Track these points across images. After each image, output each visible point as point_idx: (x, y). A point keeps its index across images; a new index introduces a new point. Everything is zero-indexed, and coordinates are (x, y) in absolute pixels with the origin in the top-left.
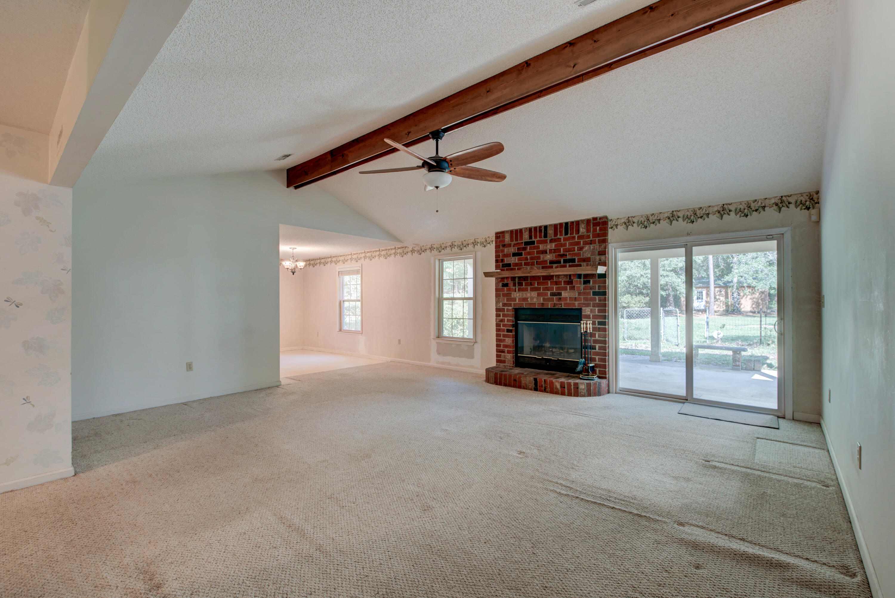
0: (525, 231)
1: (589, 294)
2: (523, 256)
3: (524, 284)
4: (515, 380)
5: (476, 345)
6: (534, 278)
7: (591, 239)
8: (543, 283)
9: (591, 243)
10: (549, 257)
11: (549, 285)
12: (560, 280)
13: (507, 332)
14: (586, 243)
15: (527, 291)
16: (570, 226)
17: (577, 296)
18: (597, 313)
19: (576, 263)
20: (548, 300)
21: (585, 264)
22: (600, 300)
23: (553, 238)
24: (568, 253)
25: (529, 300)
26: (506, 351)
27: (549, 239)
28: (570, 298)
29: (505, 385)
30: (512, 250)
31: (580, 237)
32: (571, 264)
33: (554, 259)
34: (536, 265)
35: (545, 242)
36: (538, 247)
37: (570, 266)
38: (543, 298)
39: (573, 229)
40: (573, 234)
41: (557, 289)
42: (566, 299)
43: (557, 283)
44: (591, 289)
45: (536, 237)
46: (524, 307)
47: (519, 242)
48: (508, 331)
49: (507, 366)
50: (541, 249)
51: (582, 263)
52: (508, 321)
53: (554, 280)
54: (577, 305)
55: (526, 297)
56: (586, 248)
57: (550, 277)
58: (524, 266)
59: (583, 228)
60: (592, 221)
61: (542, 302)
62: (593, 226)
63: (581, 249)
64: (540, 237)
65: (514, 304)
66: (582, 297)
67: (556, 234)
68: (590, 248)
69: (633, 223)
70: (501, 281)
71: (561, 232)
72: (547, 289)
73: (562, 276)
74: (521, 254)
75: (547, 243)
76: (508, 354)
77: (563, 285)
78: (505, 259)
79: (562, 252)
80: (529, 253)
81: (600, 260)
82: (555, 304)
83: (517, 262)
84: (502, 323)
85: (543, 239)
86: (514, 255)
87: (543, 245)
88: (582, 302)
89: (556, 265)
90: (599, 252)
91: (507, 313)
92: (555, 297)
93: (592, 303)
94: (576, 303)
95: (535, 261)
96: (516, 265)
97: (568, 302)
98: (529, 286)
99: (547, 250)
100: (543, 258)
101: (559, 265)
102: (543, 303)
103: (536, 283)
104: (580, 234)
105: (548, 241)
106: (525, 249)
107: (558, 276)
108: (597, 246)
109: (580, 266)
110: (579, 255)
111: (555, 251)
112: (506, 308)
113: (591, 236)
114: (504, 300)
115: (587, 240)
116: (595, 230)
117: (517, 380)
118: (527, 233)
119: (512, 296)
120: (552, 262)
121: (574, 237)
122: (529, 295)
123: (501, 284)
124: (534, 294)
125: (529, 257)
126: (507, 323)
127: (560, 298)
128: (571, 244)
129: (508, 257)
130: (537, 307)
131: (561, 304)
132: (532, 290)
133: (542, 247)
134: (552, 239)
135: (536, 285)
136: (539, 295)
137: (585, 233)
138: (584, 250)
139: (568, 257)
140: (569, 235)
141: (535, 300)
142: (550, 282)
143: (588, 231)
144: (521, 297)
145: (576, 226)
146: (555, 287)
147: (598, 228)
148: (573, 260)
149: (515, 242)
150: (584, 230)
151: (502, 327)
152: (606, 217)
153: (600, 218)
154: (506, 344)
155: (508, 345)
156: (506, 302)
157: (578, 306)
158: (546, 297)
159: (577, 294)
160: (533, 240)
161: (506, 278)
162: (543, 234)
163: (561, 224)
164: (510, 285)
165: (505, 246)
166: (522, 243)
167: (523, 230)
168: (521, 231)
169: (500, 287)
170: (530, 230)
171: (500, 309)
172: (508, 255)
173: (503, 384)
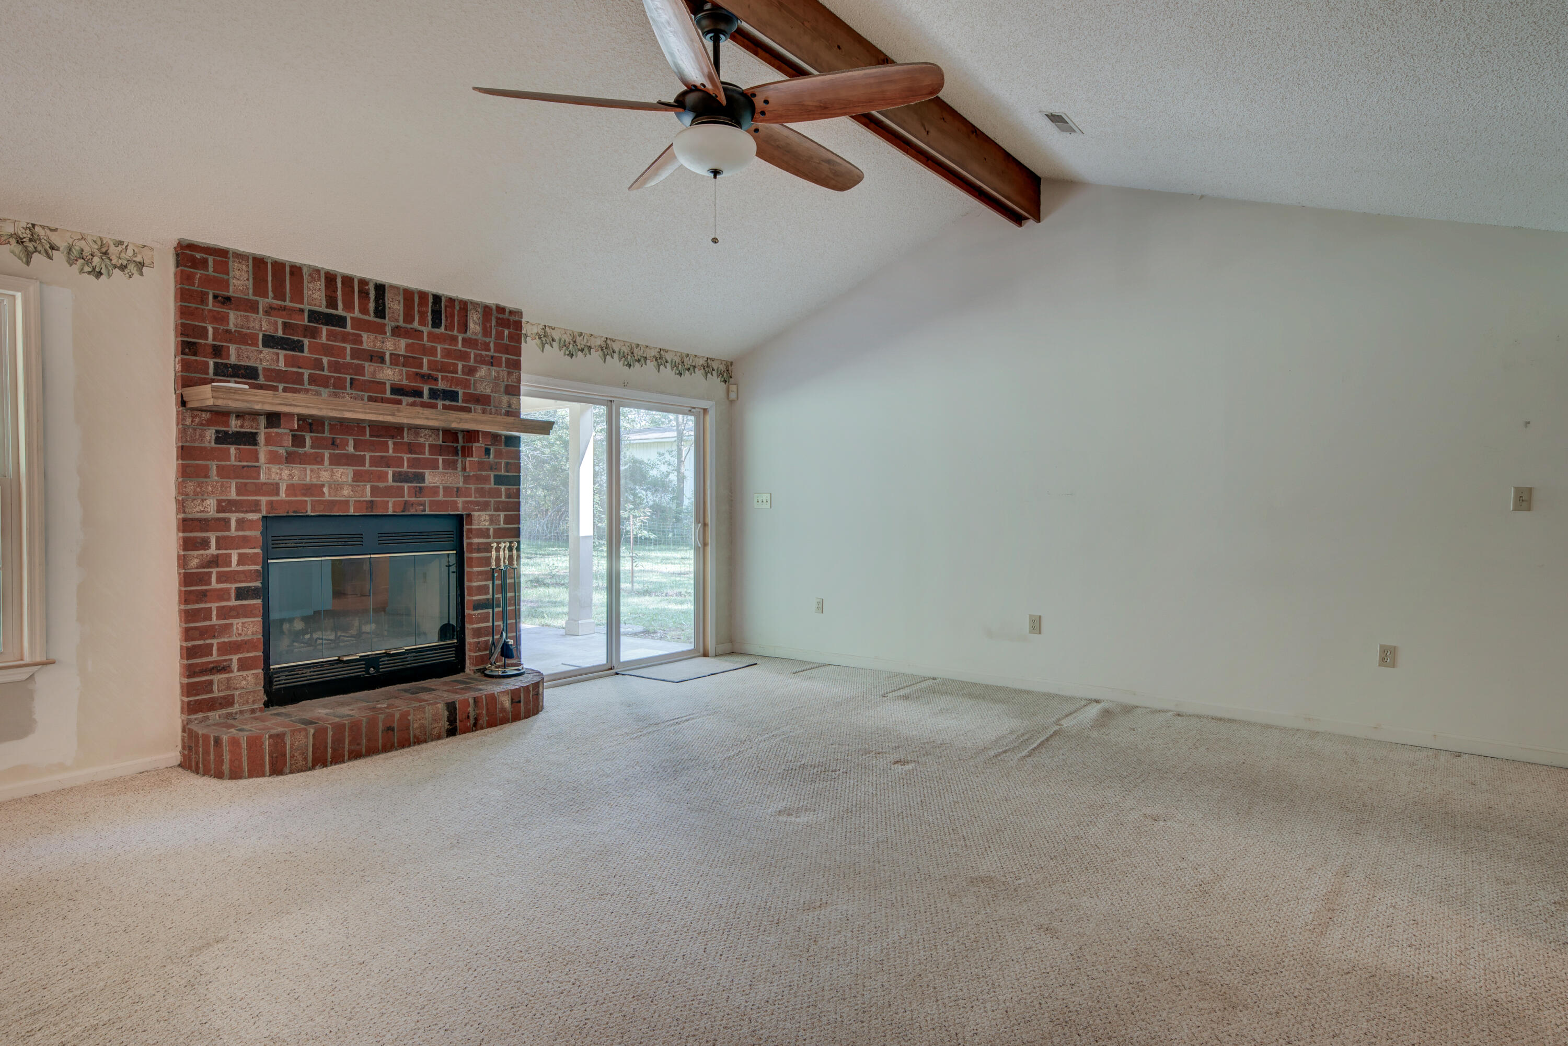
0: (313, 280)
1: (486, 479)
2: (306, 353)
3: (308, 442)
4: (390, 729)
5: (44, 678)
6: (344, 426)
7: (492, 353)
8: (372, 443)
9: (493, 362)
10: (389, 374)
11: (391, 451)
12: (422, 440)
13: (238, 598)
14: (481, 361)
15: (321, 462)
16: (446, 307)
17: (461, 484)
18: (502, 525)
19: (460, 404)
20: (388, 492)
21: (479, 408)
22: (508, 496)
23: (401, 323)
24: (440, 375)
25: (325, 490)
26: (235, 666)
27: (389, 324)
28: (445, 489)
29: (356, 755)
30: (262, 324)
31: (468, 342)
32: (447, 403)
33: (405, 382)
34: (349, 390)
35: (380, 330)
36: (358, 340)
37: (445, 407)
38: (372, 487)
39: (453, 316)
40: (452, 329)
41: (413, 463)
42: (434, 490)
43: (411, 448)
44: (491, 469)
45: (349, 306)
46: (309, 513)
47: (288, 303)
48: (241, 594)
49: (241, 712)
50: (365, 346)
51: (472, 406)
52: (242, 559)
53: (406, 440)
54: (460, 506)
55: (315, 481)
56: (483, 371)
57: (395, 430)
58: (308, 387)
59: (475, 323)
60: (494, 312)
61: (369, 498)
62: (498, 324)
63: (471, 371)
64: (364, 310)
65: (271, 503)
66: (473, 487)
67: (409, 317)
68: (490, 375)
69: (553, 340)
70: (209, 423)
71: (422, 315)
72: (387, 462)
73: (426, 432)
74: (299, 347)
75: (385, 333)
76: (244, 673)
77: (427, 455)
78: (233, 349)
79: (425, 369)
80: (327, 350)
81: (509, 406)
82: (406, 502)
83: (281, 365)
84: (214, 571)
85: (371, 318)
86: (270, 341)
87: (372, 336)
88: (473, 499)
89: (411, 400)
90: (507, 386)
91: (241, 533)
92: (406, 486)
93: (492, 500)
94: (460, 501)
95: (348, 377)
96: (276, 376)
97: (441, 497)
98: (326, 448)
99: (384, 353)
100: (374, 374)
101: (418, 400)
102: (372, 502)
103: (351, 443)
104: (469, 334)
105: (388, 330)
106: (311, 333)
107: (416, 429)
108: (503, 372)
109: (468, 410)
110: (466, 384)
111: (408, 361)
112: (233, 518)
113: (492, 345)
114: (224, 489)
115: (484, 353)
116: (500, 335)
117: (395, 725)
118: (321, 284)
119: (263, 478)
120: (398, 390)
121: (454, 339)
122: (325, 476)
123: (210, 434)
124: (344, 474)
125: (325, 360)
126: (241, 568)
127: (420, 488)
128: (448, 353)
129: (246, 344)
130: (351, 512)
131: (423, 504)
132: (337, 461)
133: (368, 341)
134: (397, 327)
135: (351, 449)
136: (358, 477)
137: (480, 337)
138: (478, 375)
139: (441, 385)
140: (442, 330)
141: (346, 491)
142: (394, 444)
143: (486, 332)
144: (295, 480)
145: (458, 311)
146: (406, 457)
147: (506, 332)
148: (452, 396)
149: (270, 300)
150: (478, 327)
151: (214, 584)
152: (519, 313)
153: (511, 312)
154: (234, 639)
155: (245, 642)
156: (233, 495)
157: (464, 509)
158: (381, 485)
159: (461, 479)
160: (340, 311)
161: (240, 415)
162: (372, 305)
163: (423, 295)
164: (261, 439)
165: (227, 300)
166: (302, 311)
167: (305, 270)
168: (296, 270)
169: (207, 444)
170: (330, 278)
171: (206, 520)
172: (243, 338)
173: (346, 757)
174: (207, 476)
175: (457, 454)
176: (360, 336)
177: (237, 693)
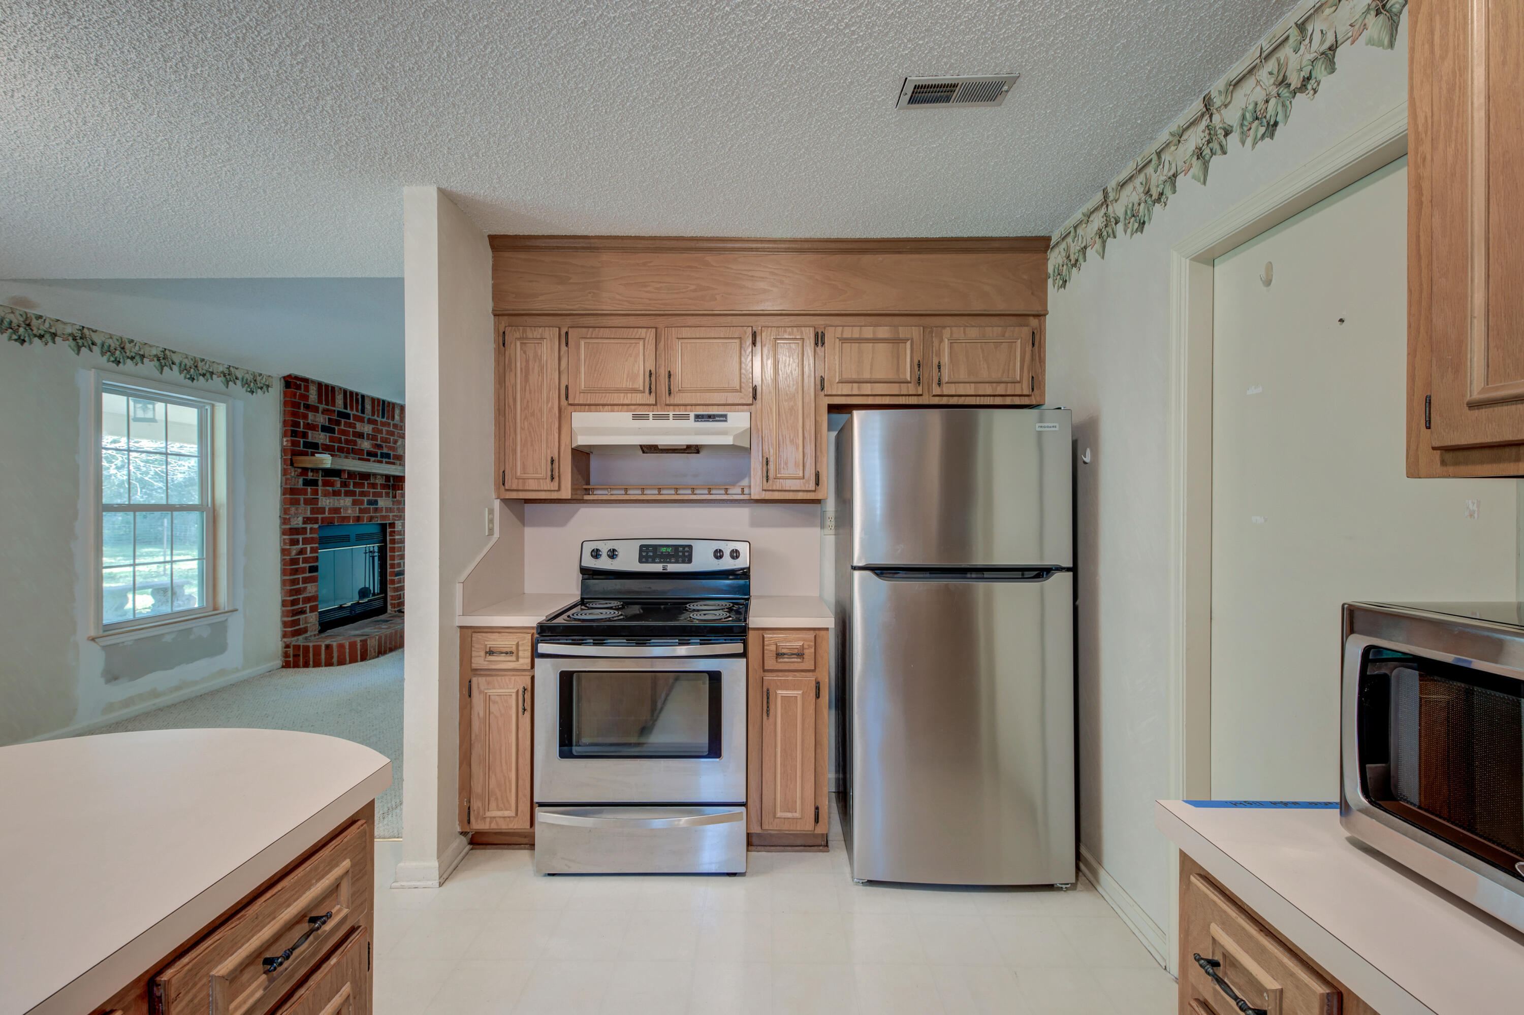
0: (339, 394)
2: (336, 434)
3: (337, 484)
5: (230, 620)
6: (350, 474)
8: (359, 483)
10: (366, 445)
11: (366, 488)
12: (377, 481)
13: (310, 572)
14: (400, 436)
15: (340, 495)
16: (387, 406)
17: (391, 506)
19: (391, 460)
20: (364, 511)
21: (394, 461)
23: (370, 416)
24: (384, 445)
25: (342, 510)
26: (307, 610)
27: (366, 417)
28: (386, 508)
30: (321, 419)
31: (394, 426)
32: (387, 460)
33: (372, 449)
34: (351, 454)
38: (358, 508)
39: (390, 411)
40: (389, 419)
41: (374, 494)
42: (381, 509)
43: (374, 486)
45: (352, 409)
46: (335, 523)
47: (330, 407)
48: (311, 570)
49: (311, 636)
50: (357, 429)
52: (311, 550)
53: (371, 481)
55: (338, 505)
56: (400, 442)
57: (366, 476)
58: (337, 453)
59: (398, 415)
61: (357, 515)
63: (396, 442)
64: (357, 410)
65: (322, 518)
66: (395, 507)
67: (373, 413)
70: (301, 474)
71: (378, 411)
72: (364, 494)
73: (379, 476)
74: (334, 431)
75: (364, 422)
76: (312, 614)
77: (379, 490)
78: (310, 433)
79: (379, 442)
80: (344, 432)
82: (370, 516)
83: (327, 441)
84: (301, 557)
85: (360, 414)
86: (325, 429)
87: (361, 424)
88: (395, 514)
89: (374, 458)
91: (311, 536)
92: (371, 507)
94: (390, 515)
95: (351, 447)
96: (326, 447)
97: (383, 513)
98: (343, 487)
99: (364, 433)
100: (360, 445)
101: (376, 458)
102: (359, 517)
103: (352, 484)
104: (395, 421)
105: (366, 420)
106: (338, 423)
107: (375, 475)
110: (391, 448)
111: (373, 437)
112: (309, 526)
114: (305, 511)
115: (400, 432)
118: (342, 396)
119: (320, 505)
120: (370, 454)
121: (389, 424)
122: (342, 502)
123: (301, 481)
124: (348, 501)
125: (343, 438)
126: (311, 555)
127: (377, 508)
128: (388, 432)
129: (315, 430)
130: (350, 522)
131: (377, 517)
132: (347, 494)
133: (359, 426)
134: (369, 418)
135: (352, 487)
136: (355, 503)
137: (399, 422)
138: (398, 444)
139: (385, 450)
140: (385, 419)
141: (349, 511)
142: (367, 483)
143: (402, 420)
144: (331, 506)
145: (392, 409)
146: (372, 491)
148: (388, 456)
149: (324, 405)
151: (301, 565)
155: (312, 597)
156: (309, 515)
157: (393, 519)
158: (362, 507)
160: (348, 411)
161: (313, 470)
162: (360, 407)
163: (379, 400)
164: (320, 483)
165: (307, 407)
166: (335, 411)
167: (336, 389)
168: (333, 388)
169: (299, 487)
170: (345, 392)
171: (298, 529)
172: (313, 427)
173: (348, 661)
174: (299, 504)
175: (389, 489)
176: (355, 424)
177: (309, 625)
